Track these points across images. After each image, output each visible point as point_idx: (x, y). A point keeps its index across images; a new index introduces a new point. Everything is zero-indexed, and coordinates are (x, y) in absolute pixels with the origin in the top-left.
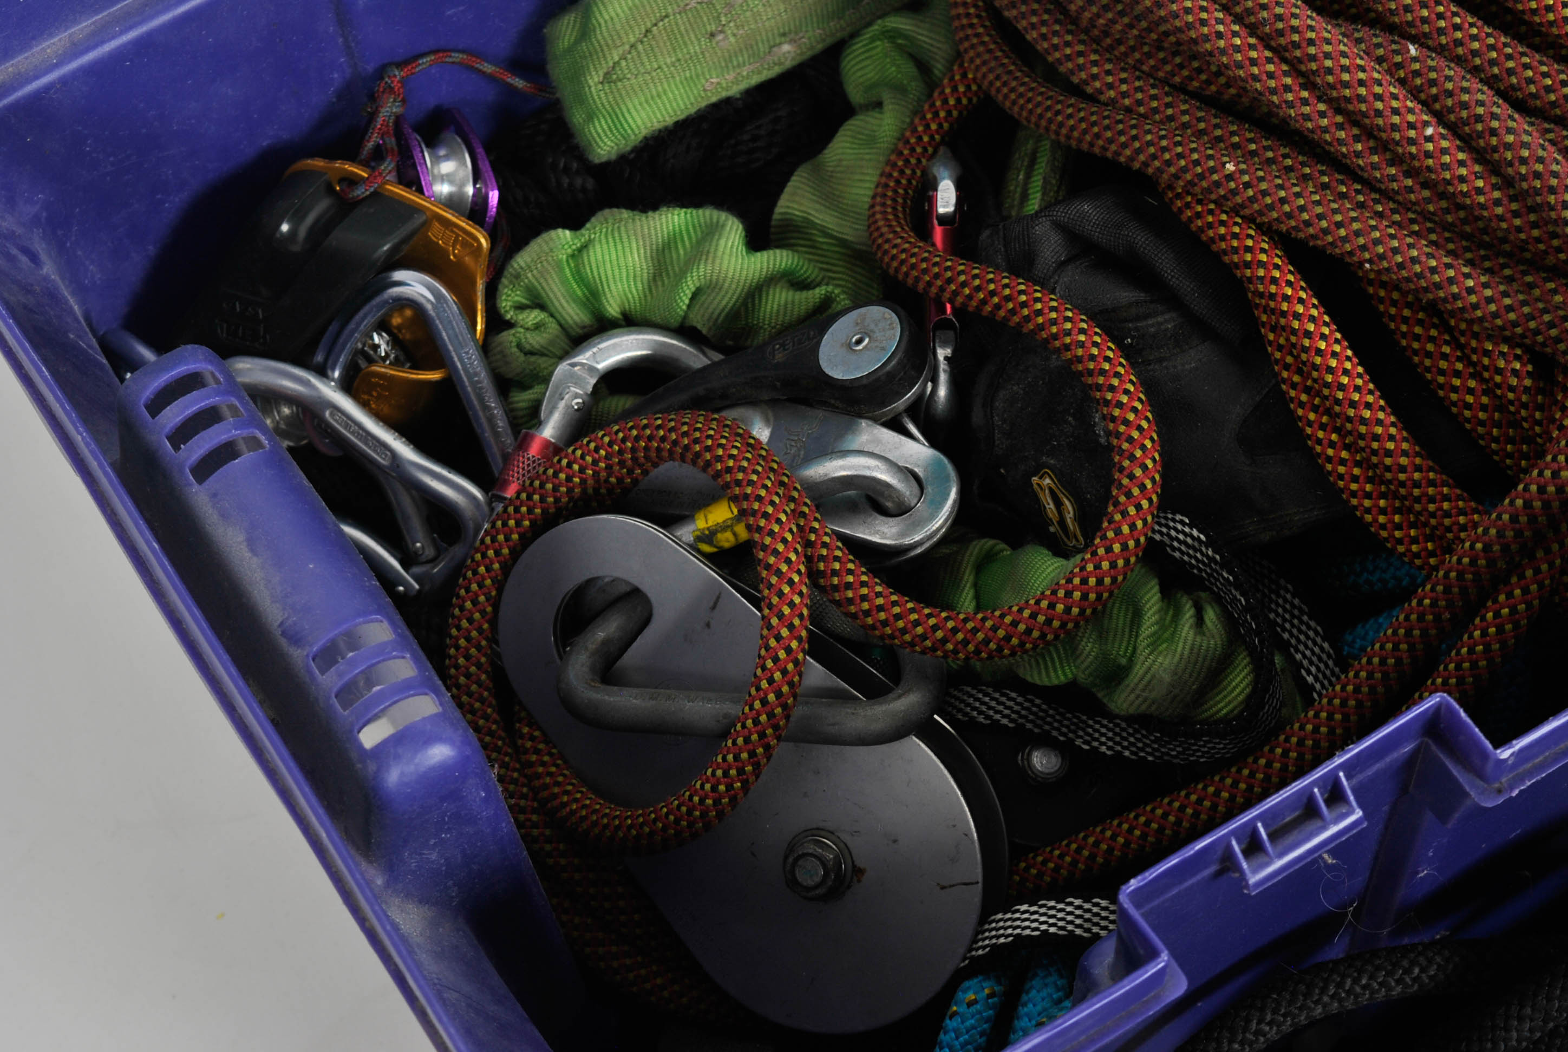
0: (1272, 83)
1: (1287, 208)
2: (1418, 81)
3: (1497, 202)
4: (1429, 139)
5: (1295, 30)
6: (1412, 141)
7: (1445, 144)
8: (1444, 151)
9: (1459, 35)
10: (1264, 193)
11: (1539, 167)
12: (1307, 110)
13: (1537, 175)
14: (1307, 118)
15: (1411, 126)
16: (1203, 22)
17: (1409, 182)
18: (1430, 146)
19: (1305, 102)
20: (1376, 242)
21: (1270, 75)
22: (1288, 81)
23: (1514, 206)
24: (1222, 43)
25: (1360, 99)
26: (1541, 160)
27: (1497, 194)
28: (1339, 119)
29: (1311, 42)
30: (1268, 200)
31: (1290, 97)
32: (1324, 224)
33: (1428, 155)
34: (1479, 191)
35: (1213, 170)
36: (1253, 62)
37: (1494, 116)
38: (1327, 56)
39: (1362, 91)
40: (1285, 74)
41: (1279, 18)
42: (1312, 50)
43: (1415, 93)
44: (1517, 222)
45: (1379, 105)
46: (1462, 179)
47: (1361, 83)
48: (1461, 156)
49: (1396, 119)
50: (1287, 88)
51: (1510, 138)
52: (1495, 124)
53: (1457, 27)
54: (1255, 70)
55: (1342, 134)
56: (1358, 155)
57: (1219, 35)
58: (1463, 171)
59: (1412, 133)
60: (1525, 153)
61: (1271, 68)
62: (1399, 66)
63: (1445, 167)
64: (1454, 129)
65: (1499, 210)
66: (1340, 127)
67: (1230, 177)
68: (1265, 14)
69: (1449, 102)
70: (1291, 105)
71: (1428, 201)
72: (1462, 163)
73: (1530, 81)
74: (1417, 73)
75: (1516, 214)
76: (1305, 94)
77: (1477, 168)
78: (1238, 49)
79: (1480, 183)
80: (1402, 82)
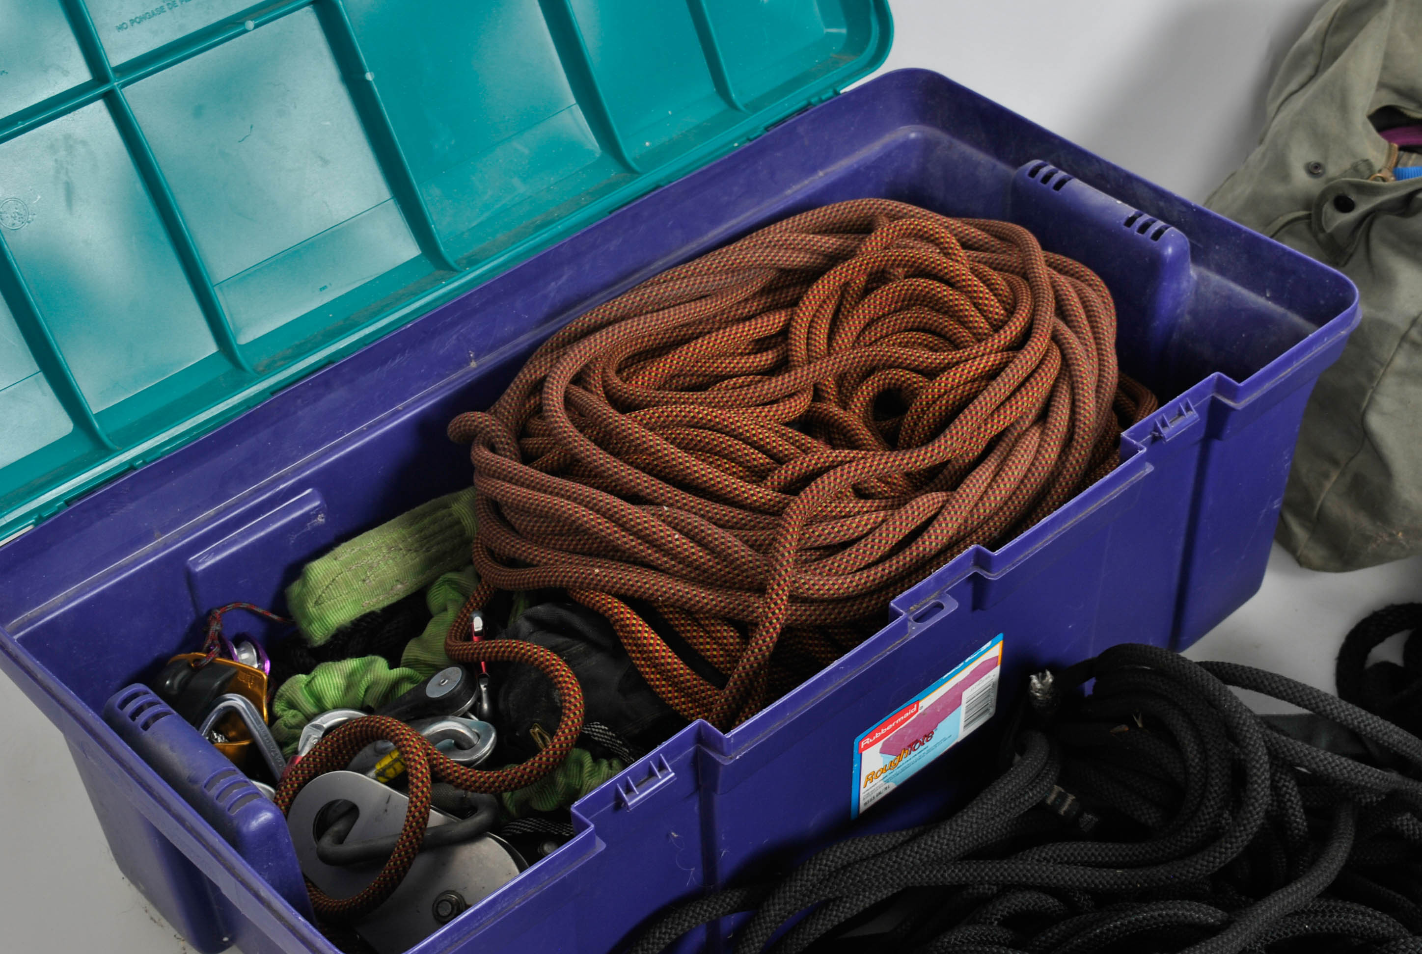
0: (609, 531)
1: (623, 581)
2: (670, 519)
3: (709, 560)
4: (677, 540)
5: (615, 507)
6: (670, 542)
7: (684, 541)
8: (684, 544)
9: (685, 501)
10: (613, 578)
11: (723, 540)
12: (625, 539)
13: (722, 543)
14: (626, 543)
15: (669, 536)
16: (576, 512)
17: (673, 563)
18: (678, 543)
19: (624, 536)
20: (662, 586)
21: (608, 528)
22: (616, 529)
23: (717, 560)
24: (585, 519)
25: (646, 528)
26: (723, 537)
27: (708, 557)
28: (639, 541)
29: (622, 510)
30: (615, 580)
31: (617, 535)
32: (639, 584)
33: (678, 546)
34: (701, 557)
35: (590, 574)
36: (600, 524)
37: (702, 525)
38: (630, 514)
39: (646, 525)
40: (614, 526)
41: (608, 504)
42: (623, 513)
43: (669, 524)
44: (719, 567)
45: (654, 530)
46: (693, 554)
47: (645, 522)
48: (691, 545)
49: (662, 534)
50: (616, 532)
51: (710, 532)
52: (703, 528)
53: (684, 499)
54: (601, 527)
55: (642, 547)
56: (650, 555)
57: (584, 516)
58: (693, 550)
59: (670, 539)
60: (716, 536)
61: (607, 525)
62: (661, 515)
63: (686, 550)
64: (687, 535)
65: (711, 564)
66: (640, 544)
67: (597, 575)
68: (602, 503)
69: (683, 524)
70: (618, 539)
71: (682, 569)
72: (692, 547)
73: (717, 514)
74: (669, 516)
75: (718, 564)
76: (623, 533)
77: (699, 548)
78: (592, 520)
79: (701, 554)
80: (663, 521)
